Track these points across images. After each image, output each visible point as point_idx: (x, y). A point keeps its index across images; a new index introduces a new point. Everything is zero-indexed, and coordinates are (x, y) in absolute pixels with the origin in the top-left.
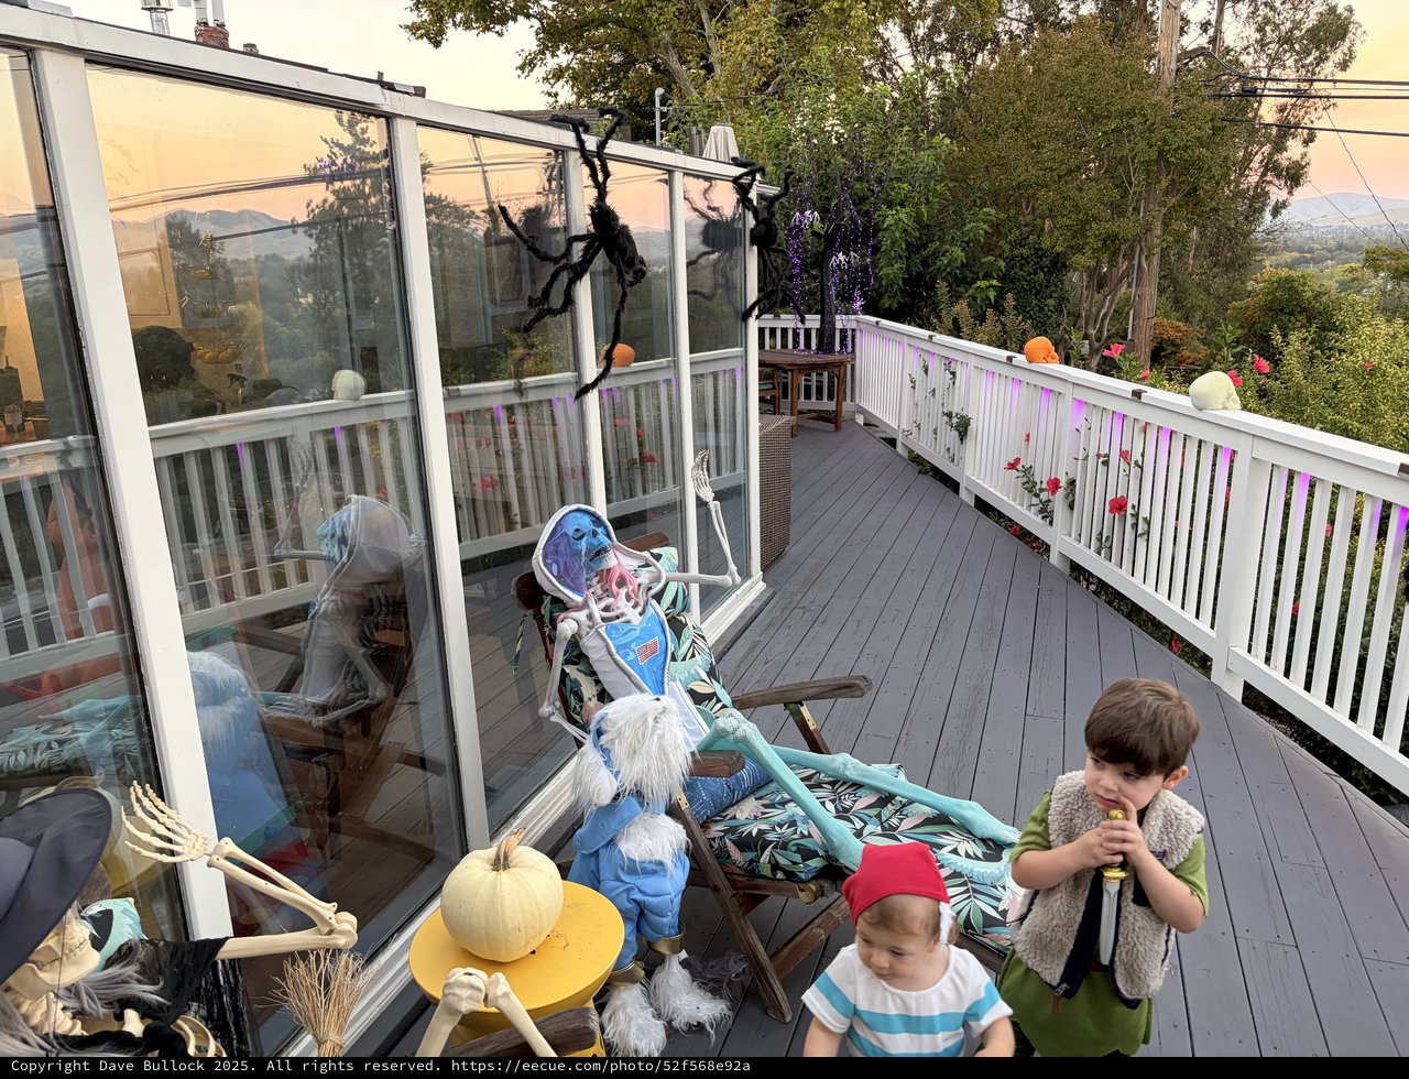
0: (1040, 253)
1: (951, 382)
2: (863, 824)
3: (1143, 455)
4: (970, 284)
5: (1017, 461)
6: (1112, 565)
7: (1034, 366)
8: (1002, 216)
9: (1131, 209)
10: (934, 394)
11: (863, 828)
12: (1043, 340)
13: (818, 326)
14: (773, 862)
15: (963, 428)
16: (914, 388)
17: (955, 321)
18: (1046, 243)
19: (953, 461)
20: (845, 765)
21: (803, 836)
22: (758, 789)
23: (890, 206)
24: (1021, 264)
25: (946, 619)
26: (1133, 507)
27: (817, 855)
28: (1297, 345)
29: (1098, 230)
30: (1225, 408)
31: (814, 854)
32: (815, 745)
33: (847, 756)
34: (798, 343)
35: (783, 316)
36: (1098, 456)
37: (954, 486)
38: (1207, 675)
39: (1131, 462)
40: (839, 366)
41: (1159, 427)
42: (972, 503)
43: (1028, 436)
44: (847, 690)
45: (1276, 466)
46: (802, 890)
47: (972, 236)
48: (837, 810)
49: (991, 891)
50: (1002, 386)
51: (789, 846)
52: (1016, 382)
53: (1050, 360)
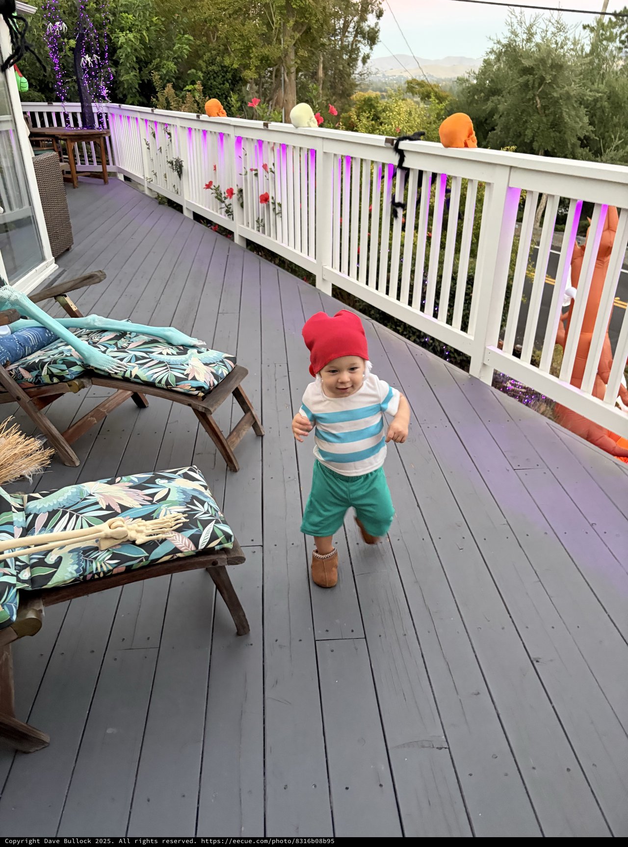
0: (225, 69)
1: (169, 139)
2: (105, 349)
3: (274, 164)
4: (182, 90)
5: (211, 183)
6: (266, 236)
7: (212, 119)
8: (198, 42)
9: (275, 39)
10: (161, 151)
11: (106, 351)
12: (215, 101)
14: (50, 373)
15: (178, 167)
16: (148, 148)
17: (168, 103)
18: (227, 62)
19: (177, 193)
20: (94, 321)
21: (67, 356)
23: (122, 30)
25: (174, 274)
26: (273, 198)
27: (77, 365)
28: (364, 121)
29: (257, 53)
30: (310, 127)
31: (75, 364)
32: (73, 314)
33: (95, 316)
36: (252, 170)
37: (179, 208)
38: (315, 285)
39: (269, 170)
40: (99, 138)
41: (280, 144)
42: (191, 217)
43: (215, 167)
44: (90, 280)
45: (335, 155)
46: (70, 386)
47: (179, 53)
48: (89, 344)
49: (180, 367)
50: (197, 137)
51: (58, 361)
52: (205, 132)
53: (220, 114)
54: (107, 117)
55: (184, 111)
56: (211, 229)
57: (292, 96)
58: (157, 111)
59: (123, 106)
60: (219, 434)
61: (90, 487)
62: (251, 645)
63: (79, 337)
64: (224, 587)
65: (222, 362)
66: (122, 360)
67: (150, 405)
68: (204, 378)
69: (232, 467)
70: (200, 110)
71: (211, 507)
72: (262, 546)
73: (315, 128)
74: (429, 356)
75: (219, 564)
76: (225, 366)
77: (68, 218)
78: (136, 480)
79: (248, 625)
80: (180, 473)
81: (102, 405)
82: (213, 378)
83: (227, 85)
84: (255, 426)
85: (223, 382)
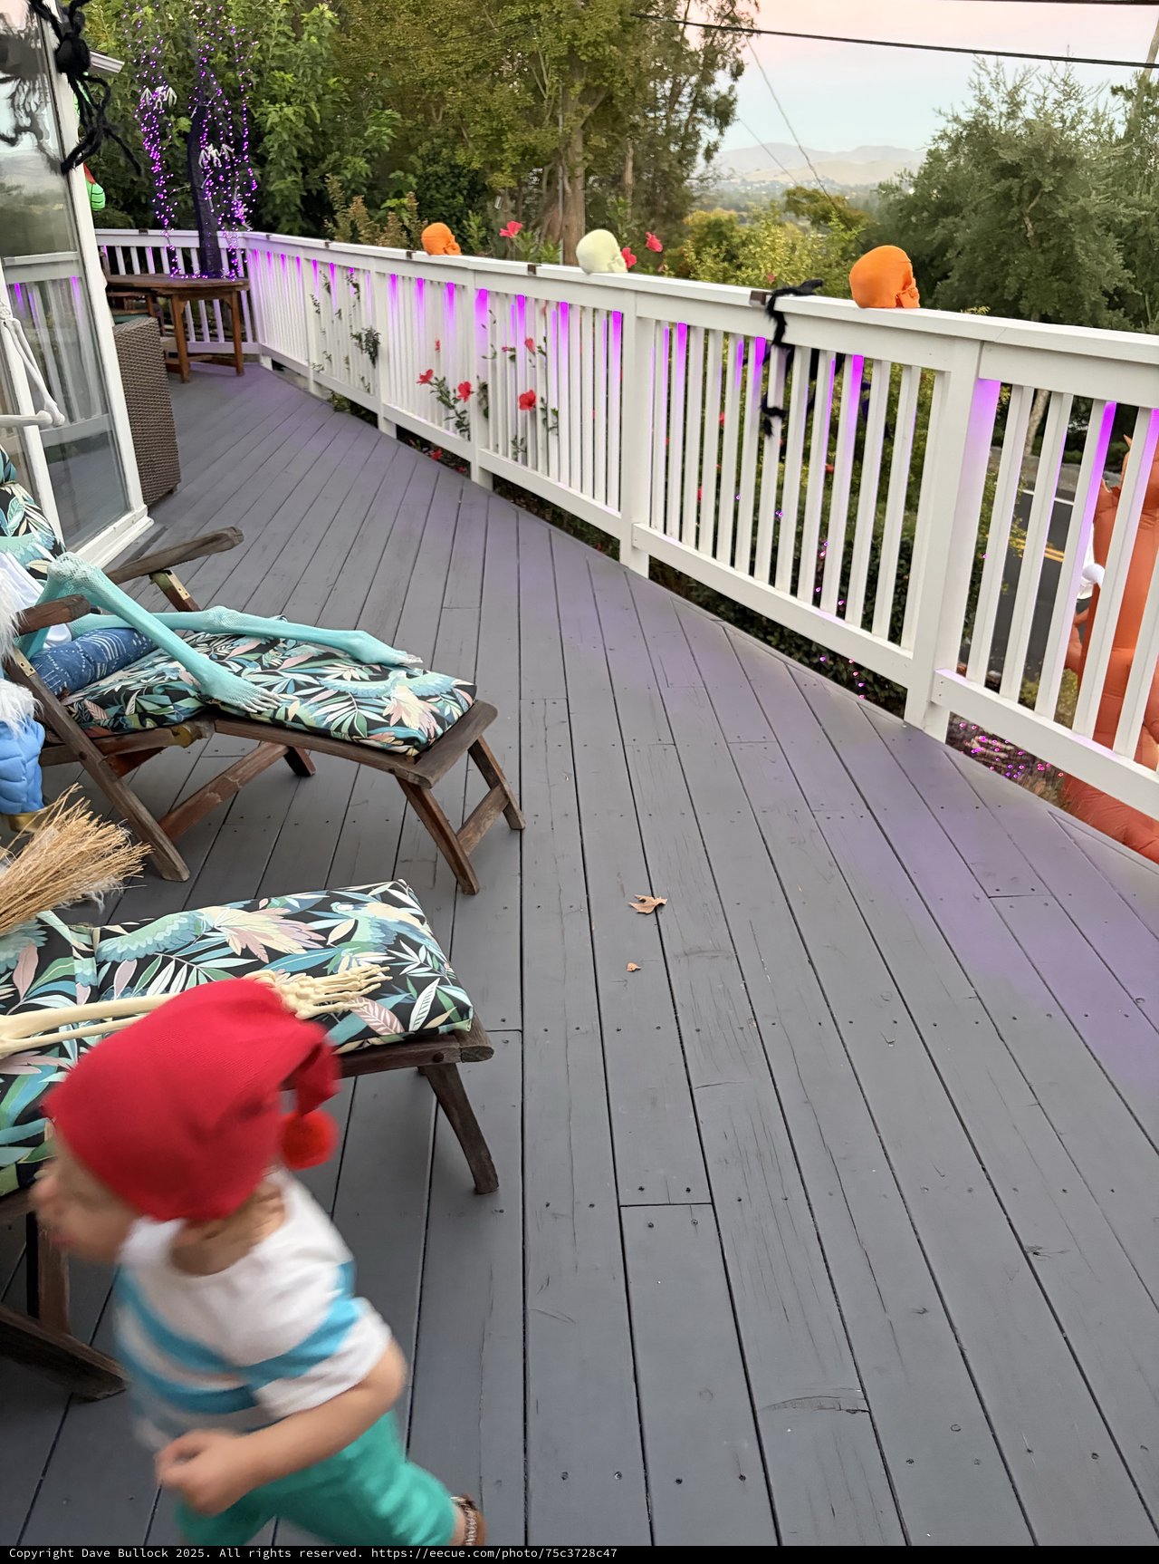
0: (456, 171)
1: (356, 296)
2: (241, 668)
3: (545, 339)
4: (379, 207)
5: (430, 373)
6: (529, 469)
7: (435, 259)
8: (409, 123)
9: (548, 117)
10: (340, 317)
11: (241, 671)
12: (439, 227)
13: (197, 245)
14: (140, 710)
15: (371, 345)
16: (318, 312)
17: (354, 229)
18: (461, 158)
19: (369, 390)
20: (220, 617)
21: (170, 680)
22: (129, 663)
23: (274, 100)
24: (437, 185)
25: (362, 536)
26: (542, 400)
27: (189, 696)
28: (709, 262)
29: (515, 141)
30: (612, 272)
31: (185, 695)
32: (181, 606)
33: (221, 609)
34: (175, 264)
35: (151, 232)
36: (505, 349)
37: (370, 418)
38: (617, 558)
39: (536, 350)
40: (231, 293)
41: (558, 303)
42: (393, 434)
43: (438, 344)
44: (214, 544)
45: (658, 322)
46: (175, 734)
47: (374, 142)
48: (211, 658)
49: (375, 701)
50: (406, 291)
51: (155, 689)
52: (420, 282)
53: (449, 250)
54: (244, 256)
55: (383, 246)
56: (430, 456)
57: (578, 219)
58: (334, 245)
59: (274, 236)
60: (444, 824)
61: (212, 915)
62: (501, 1211)
63: (194, 646)
64: (454, 1103)
65: (451, 693)
66: (270, 688)
67: (318, 771)
68: (419, 722)
69: (465, 884)
70: (413, 243)
71: (432, 954)
72: (522, 1032)
73: (620, 273)
74: (828, 687)
75: (446, 1060)
76: (457, 701)
77: (172, 436)
78: (296, 904)
79: (496, 1176)
80: (375, 892)
81: (232, 770)
82: (434, 722)
83: (461, 199)
84: (509, 812)
85: (454, 730)
